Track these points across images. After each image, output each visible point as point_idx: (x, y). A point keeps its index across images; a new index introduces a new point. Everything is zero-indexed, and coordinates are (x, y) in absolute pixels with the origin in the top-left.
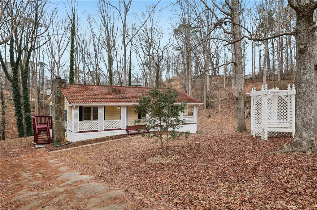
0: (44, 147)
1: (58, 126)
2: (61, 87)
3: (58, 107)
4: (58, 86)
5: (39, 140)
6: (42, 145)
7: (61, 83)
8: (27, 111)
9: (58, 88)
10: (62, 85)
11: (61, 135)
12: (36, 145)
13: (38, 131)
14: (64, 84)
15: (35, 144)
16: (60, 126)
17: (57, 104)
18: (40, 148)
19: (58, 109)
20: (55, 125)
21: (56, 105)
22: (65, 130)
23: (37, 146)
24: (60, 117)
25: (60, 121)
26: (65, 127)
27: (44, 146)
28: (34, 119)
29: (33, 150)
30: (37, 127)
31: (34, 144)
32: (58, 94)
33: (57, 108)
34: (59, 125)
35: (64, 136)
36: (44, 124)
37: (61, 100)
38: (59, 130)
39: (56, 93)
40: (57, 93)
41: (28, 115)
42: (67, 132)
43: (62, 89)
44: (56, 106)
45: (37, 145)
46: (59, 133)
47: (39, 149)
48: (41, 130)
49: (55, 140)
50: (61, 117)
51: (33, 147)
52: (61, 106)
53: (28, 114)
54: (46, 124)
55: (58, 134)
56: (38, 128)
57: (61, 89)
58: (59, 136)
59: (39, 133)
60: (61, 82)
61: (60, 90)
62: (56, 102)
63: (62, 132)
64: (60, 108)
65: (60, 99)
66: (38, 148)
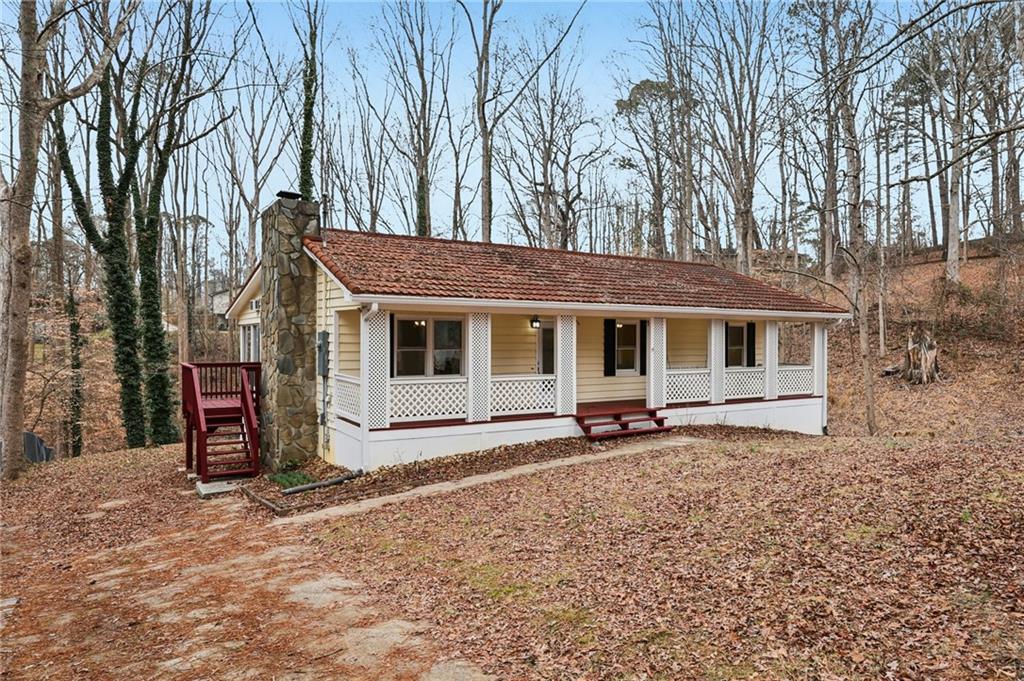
0: (236, 492)
1: (291, 403)
2: (300, 232)
3: (289, 318)
4: (290, 230)
5: (211, 459)
6: (225, 483)
7: (301, 217)
8: (154, 357)
9: (291, 236)
10: (305, 228)
11: (304, 437)
12: (199, 484)
13: (208, 421)
14: (314, 223)
15: (194, 475)
16: (298, 399)
17: (285, 306)
18: (216, 495)
19: (289, 329)
20: (278, 395)
21: (283, 310)
22: (315, 419)
23: (203, 488)
24: (298, 362)
25: (299, 381)
26: (320, 405)
27: (233, 486)
28: (190, 370)
29: (190, 505)
30: (203, 404)
31: (190, 476)
32: (292, 265)
33: (285, 325)
34: (293, 396)
35: (315, 443)
36: (231, 393)
37: (302, 288)
38: (295, 418)
39: (280, 262)
40: (285, 257)
41: (160, 371)
42: (329, 424)
43: (307, 241)
44: (284, 315)
45: (205, 481)
46: (293, 429)
47: (214, 502)
48: (217, 418)
49: (277, 461)
50: (303, 361)
51: (185, 489)
52: (303, 317)
53: (159, 365)
54: (236, 393)
55: (290, 433)
56: (207, 411)
57: (303, 244)
58: (294, 444)
59: (211, 430)
60: (300, 213)
61: (298, 246)
62: (283, 298)
63: (305, 427)
64: (297, 326)
65: (297, 287)
66: (208, 497)
